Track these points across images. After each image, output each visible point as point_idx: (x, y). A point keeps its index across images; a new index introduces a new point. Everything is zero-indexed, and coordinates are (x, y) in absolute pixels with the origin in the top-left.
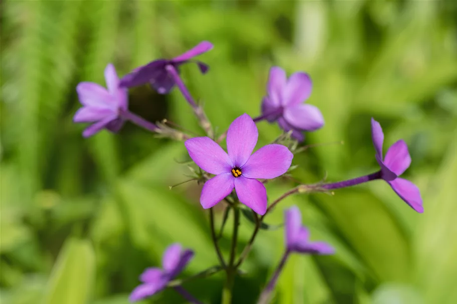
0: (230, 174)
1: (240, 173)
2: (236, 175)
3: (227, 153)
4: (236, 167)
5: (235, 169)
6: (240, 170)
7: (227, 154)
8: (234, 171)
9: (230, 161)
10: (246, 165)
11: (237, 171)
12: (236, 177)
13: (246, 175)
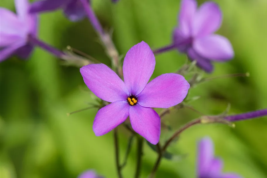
0: (125, 102)
1: (135, 101)
2: (132, 103)
3: (124, 81)
4: (132, 95)
5: (131, 97)
6: (136, 99)
7: (122, 82)
8: (129, 99)
9: (126, 89)
10: (142, 93)
11: (133, 99)
12: (131, 105)
13: (141, 104)
